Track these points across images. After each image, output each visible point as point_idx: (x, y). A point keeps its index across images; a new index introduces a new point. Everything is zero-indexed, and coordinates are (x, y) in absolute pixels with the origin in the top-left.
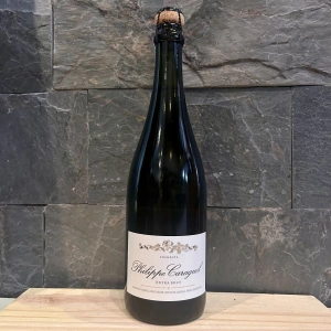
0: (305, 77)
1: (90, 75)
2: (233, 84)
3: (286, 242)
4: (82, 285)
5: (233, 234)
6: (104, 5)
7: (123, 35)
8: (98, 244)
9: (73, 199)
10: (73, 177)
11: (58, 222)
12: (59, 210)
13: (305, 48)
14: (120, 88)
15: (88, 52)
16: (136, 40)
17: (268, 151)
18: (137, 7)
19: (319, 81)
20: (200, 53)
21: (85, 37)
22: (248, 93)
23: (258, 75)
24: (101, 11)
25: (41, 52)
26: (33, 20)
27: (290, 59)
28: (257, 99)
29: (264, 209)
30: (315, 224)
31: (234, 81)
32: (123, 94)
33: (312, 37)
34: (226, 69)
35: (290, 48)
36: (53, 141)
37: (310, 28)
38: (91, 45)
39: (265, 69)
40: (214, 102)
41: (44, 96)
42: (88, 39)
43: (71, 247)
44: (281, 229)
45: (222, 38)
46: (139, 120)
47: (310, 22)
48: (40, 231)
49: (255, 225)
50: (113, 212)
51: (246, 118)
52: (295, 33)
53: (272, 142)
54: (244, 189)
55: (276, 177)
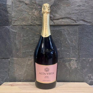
0: (82, 23)
1: (23, 21)
2: (63, 24)
3: (78, 68)
4: (20, 81)
5: (63, 65)
6: (27, 2)
7: (32, 10)
8: (25, 69)
9: (18, 57)
10: (18, 50)
11: (13, 63)
12: (13, 60)
13: (81, 15)
14: (31, 25)
15: (22, 15)
16: (36, 12)
17: (72, 42)
18: (36, 3)
19: (85, 23)
20: (53, 16)
21: (21, 11)
22: (67, 27)
23: (69, 22)
24: (26, 4)
25: (9, 15)
26: (6, 6)
27: (78, 18)
28: (69, 28)
29: (71, 58)
30: (85, 62)
31: (63, 23)
32: (32, 27)
33: (83, 12)
34: (60, 20)
35: (78, 15)
36: (12, 40)
37: (83, 9)
38: (23, 13)
39: (71, 20)
40: (58, 29)
41: (9, 27)
42: (22, 11)
43: (17, 70)
44: (76, 64)
45: (59, 12)
46: (37, 34)
47: (83, 8)
48: (8, 66)
49: (69, 63)
50: (29, 60)
51: (66, 34)
52: (79, 11)
53: (73, 40)
54: (66, 53)
55: (74, 49)
